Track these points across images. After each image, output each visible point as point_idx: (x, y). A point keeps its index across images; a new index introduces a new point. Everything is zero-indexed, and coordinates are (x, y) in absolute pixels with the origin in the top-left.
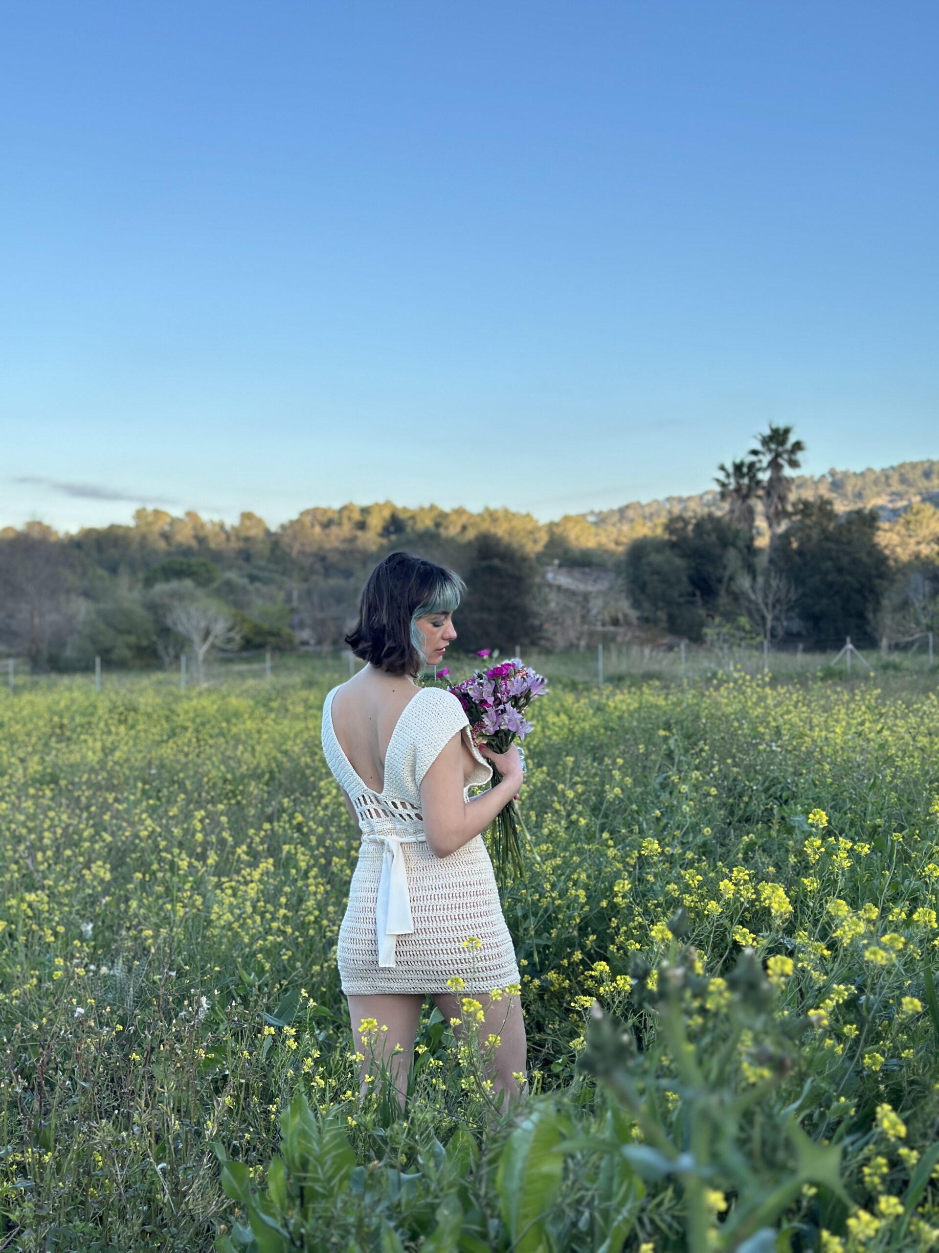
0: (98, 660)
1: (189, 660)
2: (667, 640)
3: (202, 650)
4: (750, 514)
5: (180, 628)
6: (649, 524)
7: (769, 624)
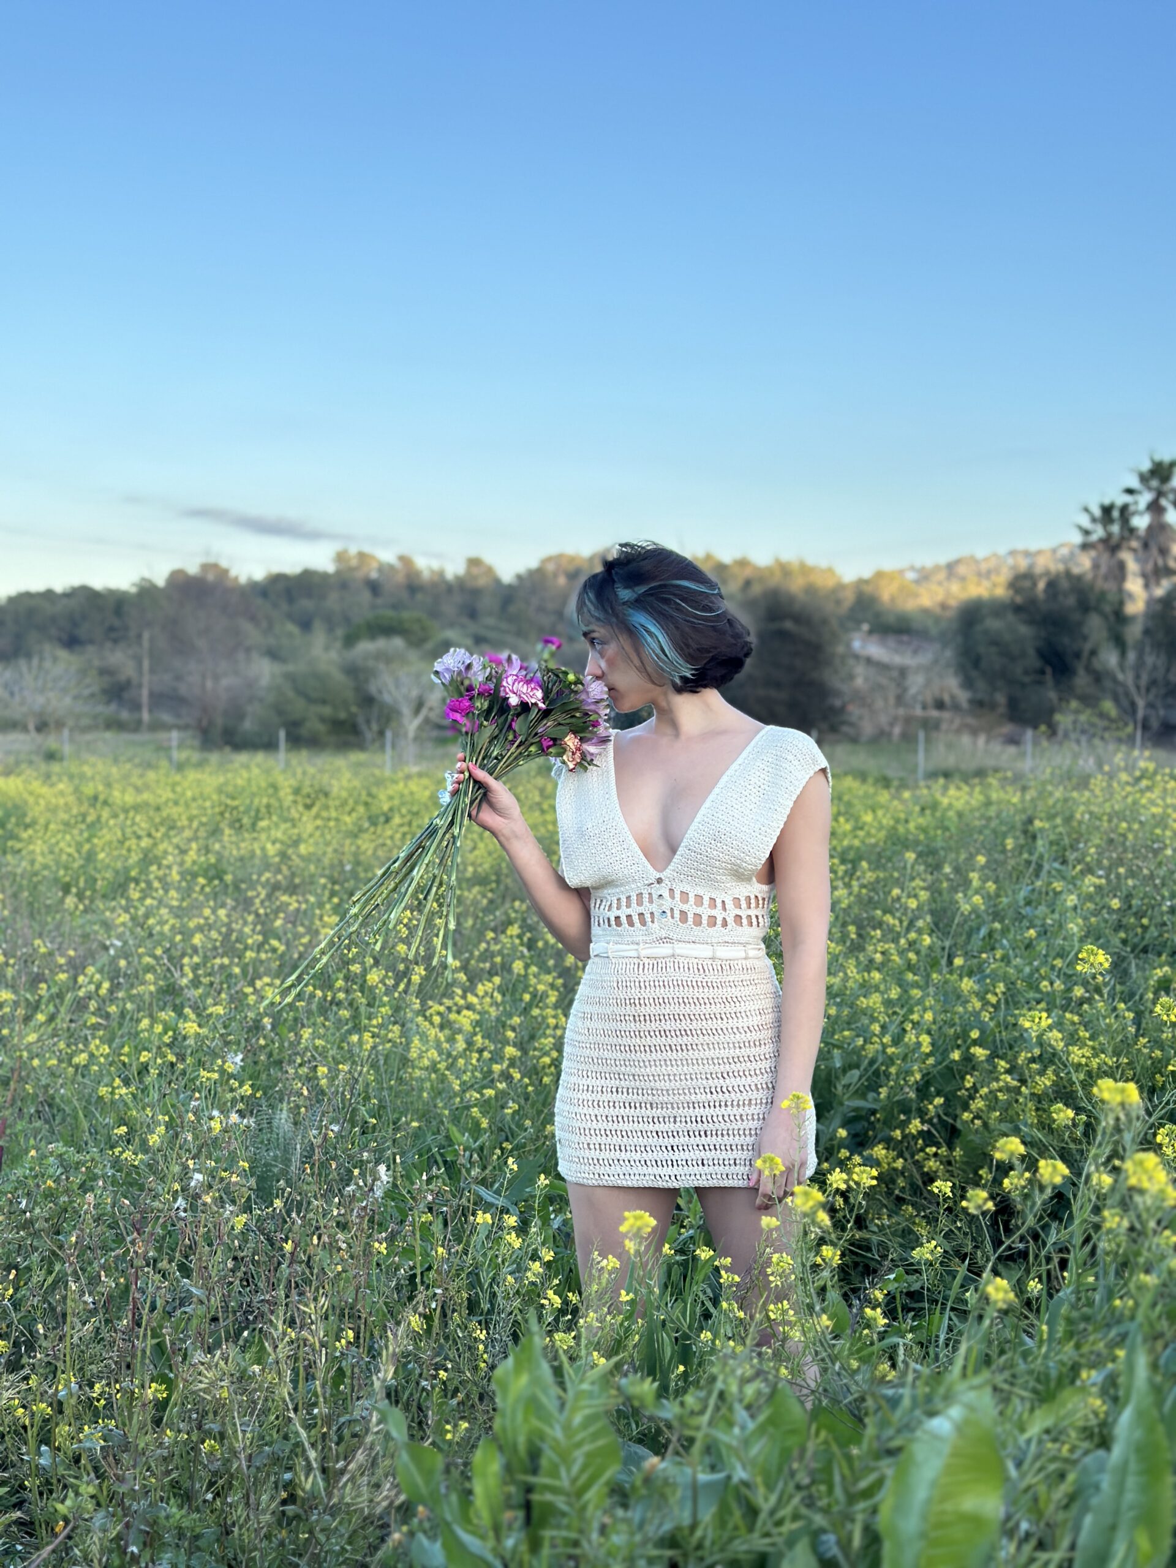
0: (282, 734)
1: (396, 735)
2: (1008, 728)
3: (412, 725)
4: (1121, 569)
5: (387, 698)
6: (986, 584)
7: (1140, 713)
